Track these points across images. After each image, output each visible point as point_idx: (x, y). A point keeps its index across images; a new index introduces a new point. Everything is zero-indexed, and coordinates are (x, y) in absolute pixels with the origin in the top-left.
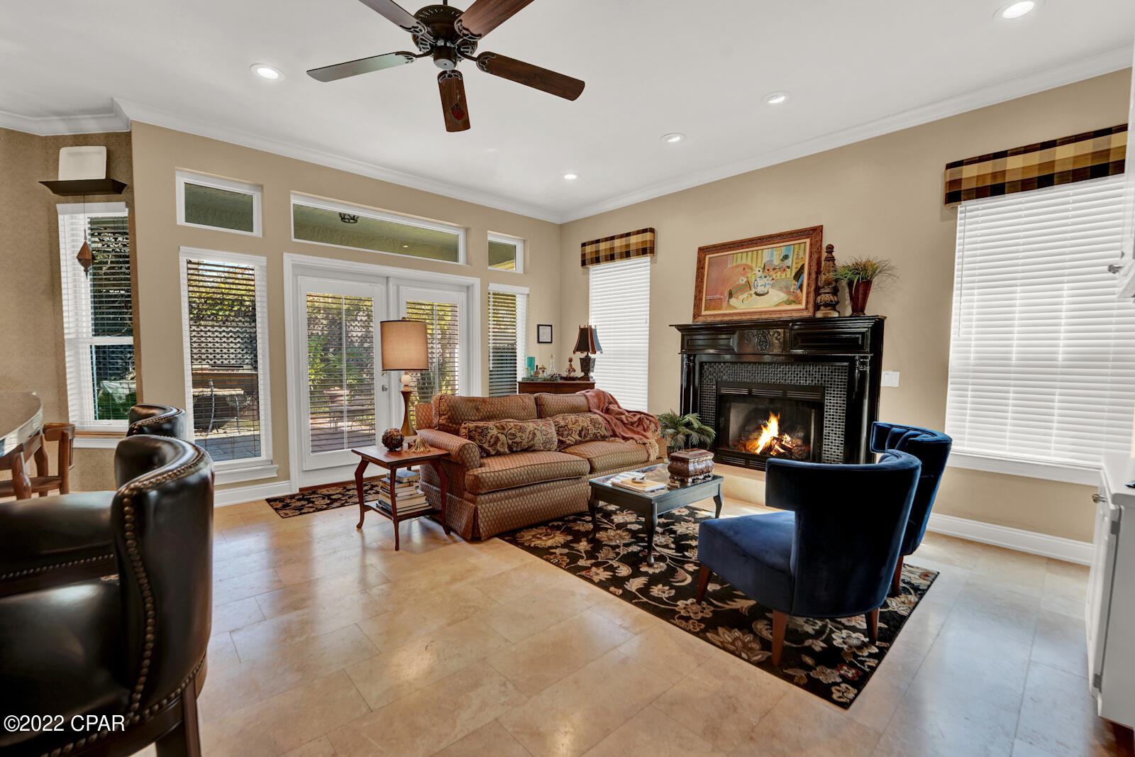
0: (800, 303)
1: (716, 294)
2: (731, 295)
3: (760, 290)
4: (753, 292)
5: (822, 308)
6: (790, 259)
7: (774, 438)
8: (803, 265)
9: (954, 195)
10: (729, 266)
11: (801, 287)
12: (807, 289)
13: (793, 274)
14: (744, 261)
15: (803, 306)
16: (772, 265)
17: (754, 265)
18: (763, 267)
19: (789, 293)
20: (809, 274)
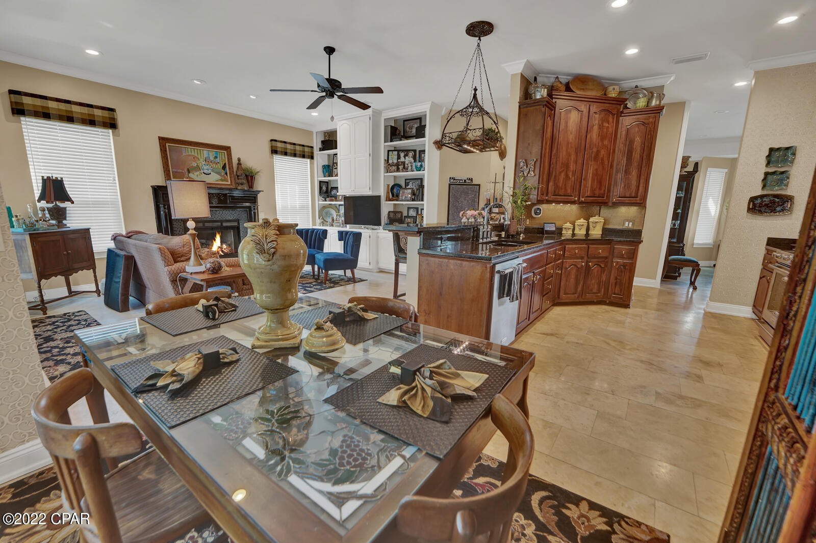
0: (228, 181)
1: (179, 169)
2: (189, 172)
3: (206, 171)
4: (202, 171)
5: (240, 185)
6: (219, 159)
7: (219, 247)
8: (225, 164)
9: (274, 151)
10: (184, 154)
11: (226, 174)
12: (230, 176)
13: (222, 167)
14: (193, 154)
15: (229, 183)
16: (210, 160)
17: (199, 157)
18: (205, 159)
19: (221, 176)
20: (229, 168)
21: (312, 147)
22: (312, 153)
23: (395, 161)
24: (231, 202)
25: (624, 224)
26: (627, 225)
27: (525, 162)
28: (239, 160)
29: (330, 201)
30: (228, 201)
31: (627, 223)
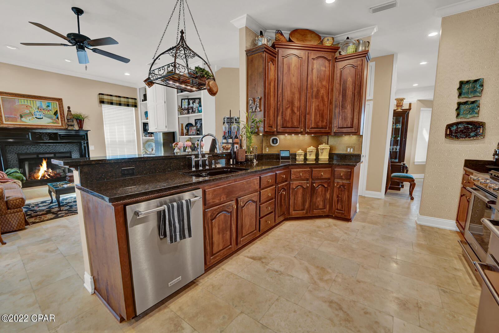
1: (11, 115)
2: (21, 116)
3: (38, 116)
4: (34, 117)
5: (70, 126)
6: (51, 107)
8: (57, 111)
10: (17, 104)
11: (58, 118)
12: (61, 120)
13: (53, 113)
14: (26, 103)
15: (60, 125)
16: (42, 108)
17: (32, 106)
18: (37, 107)
19: (53, 119)
20: (61, 114)
21: (135, 99)
22: (136, 103)
23: (186, 107)
24: (61, 139)
25: (347, 150)
26: (349, 151)
27: (252, 99)
28: (69, 108)
29: (149, 136)
30: (59, 138)
31: (349, 149)
